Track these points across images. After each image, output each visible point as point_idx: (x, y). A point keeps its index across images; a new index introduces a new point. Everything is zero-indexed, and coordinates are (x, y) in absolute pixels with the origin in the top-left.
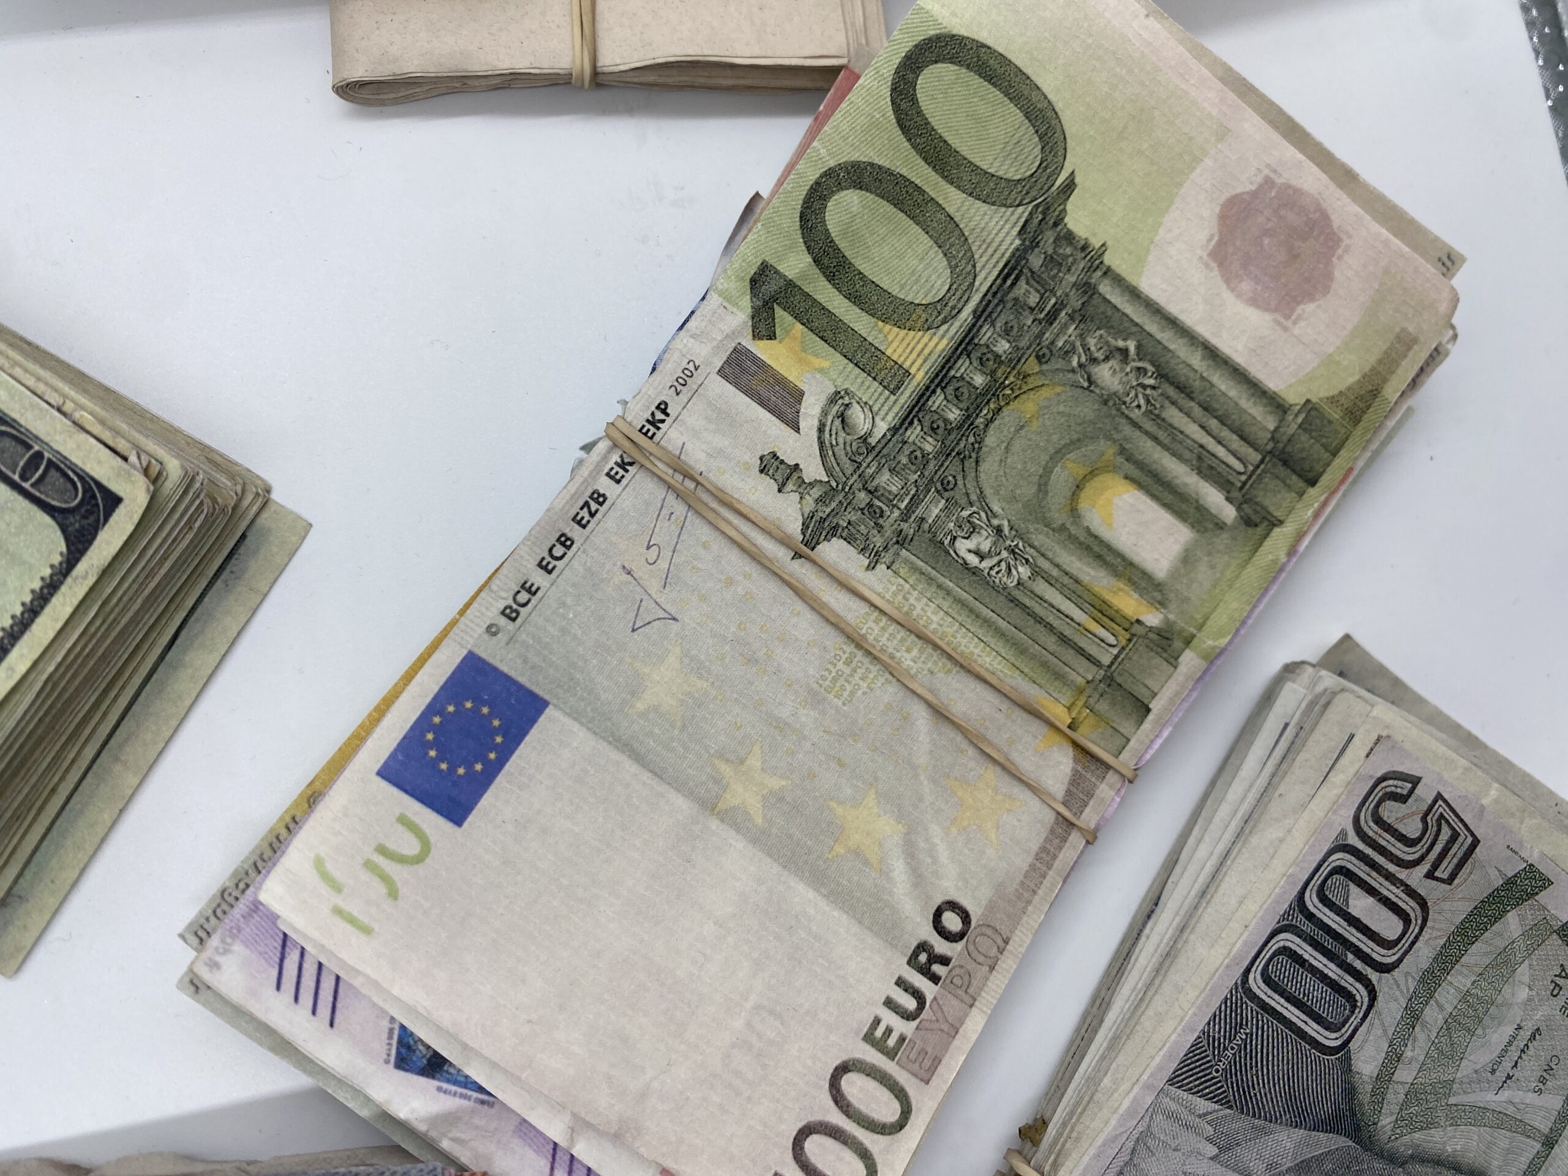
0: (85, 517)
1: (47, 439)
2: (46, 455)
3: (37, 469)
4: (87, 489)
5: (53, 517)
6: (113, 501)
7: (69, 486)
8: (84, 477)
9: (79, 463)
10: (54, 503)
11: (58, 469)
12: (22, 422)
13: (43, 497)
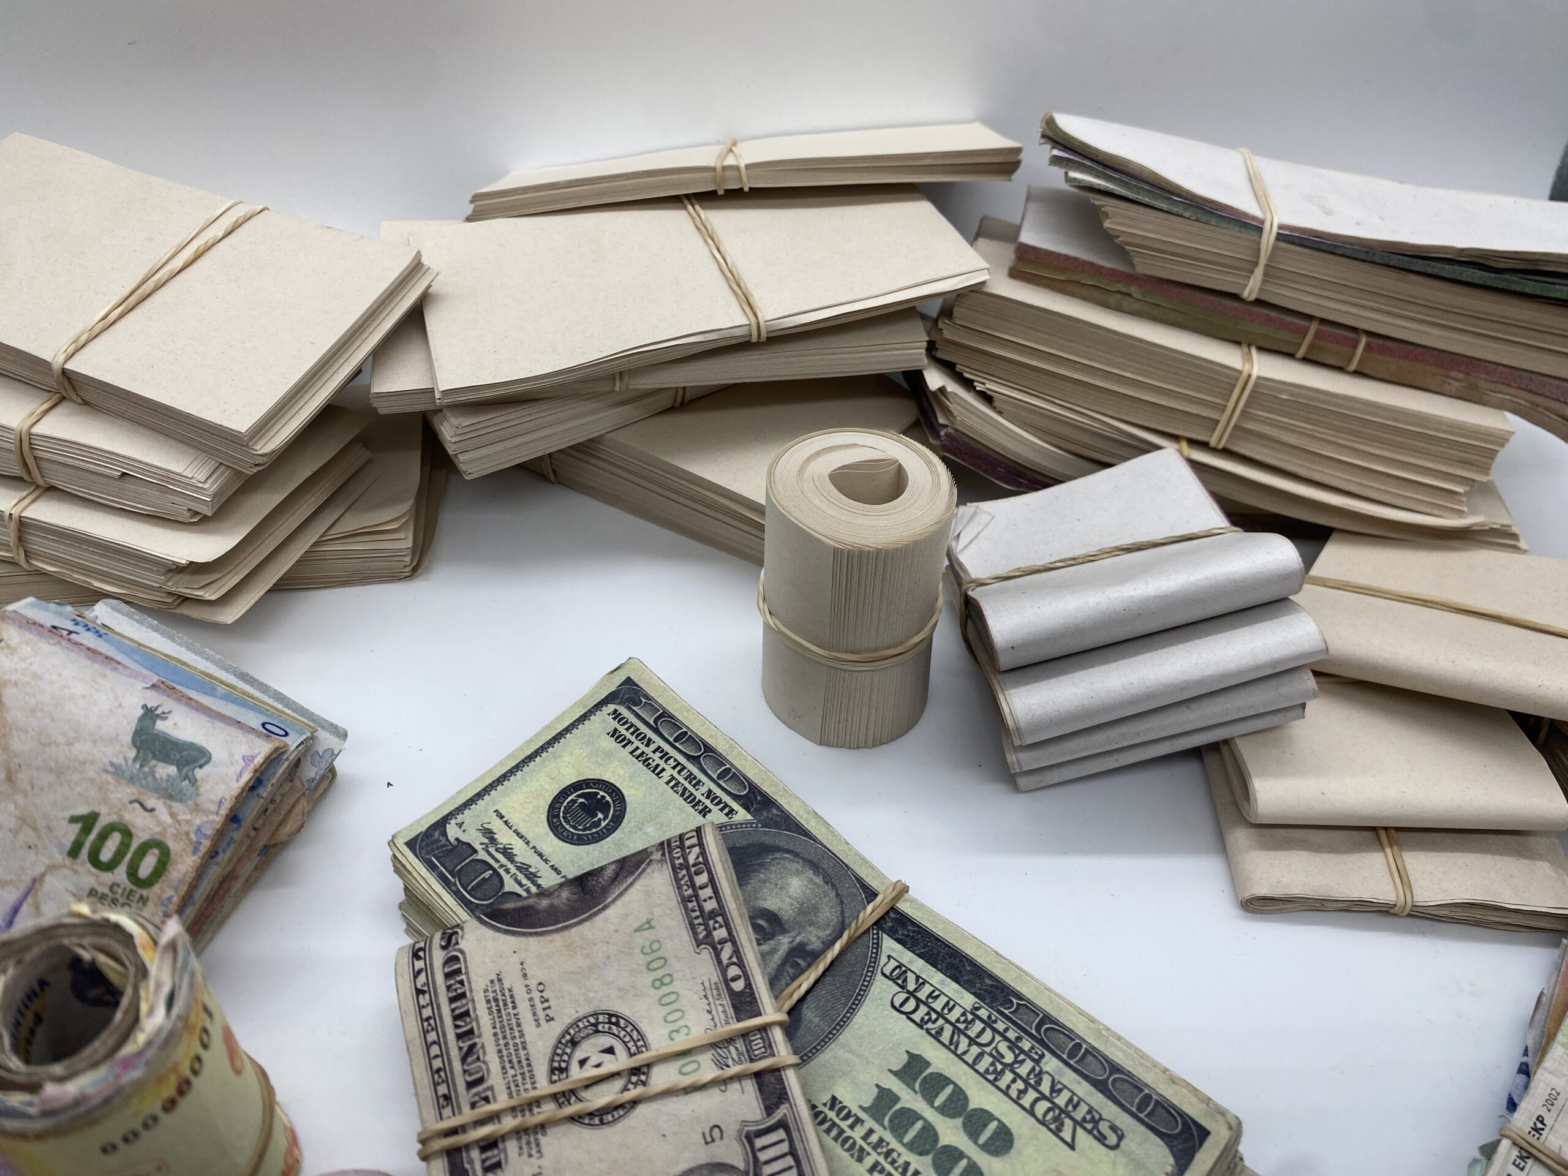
0: (1185, 1142)
1: (1154, 1086)
2: (1154, 1096)
3: (1148, 1106)
4: (1185, 1124)
5: (1162, 1139)
6: (1204, 1133)
7: (1172, 1119)
8: (1182, 1114)
9: (1177, 1104)
10: (1162, 1130)
11: (1163, 1107)
12: (1135, 1074)
13: (1153, 1124)
